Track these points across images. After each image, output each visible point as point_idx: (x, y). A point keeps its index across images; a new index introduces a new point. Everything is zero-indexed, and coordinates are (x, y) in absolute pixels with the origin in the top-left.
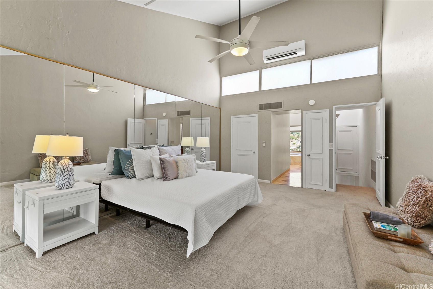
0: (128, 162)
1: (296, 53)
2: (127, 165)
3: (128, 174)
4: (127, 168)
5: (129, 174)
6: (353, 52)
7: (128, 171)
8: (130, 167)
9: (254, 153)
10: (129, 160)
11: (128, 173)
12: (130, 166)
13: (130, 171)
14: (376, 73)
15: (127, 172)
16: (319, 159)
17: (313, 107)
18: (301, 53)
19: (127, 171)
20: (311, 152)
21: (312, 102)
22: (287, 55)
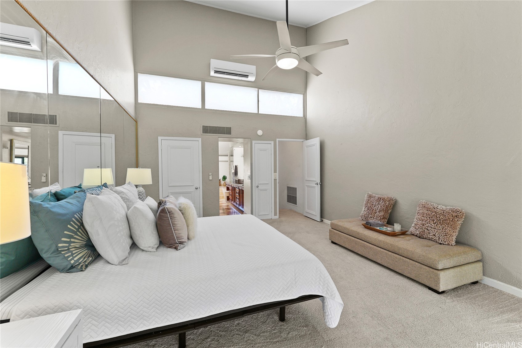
0: (65, 232)
1: (247, 76)
2: (63, 239)
3: (72, 262)
4: (66, 247)
5: (75, 259)
6: (288, 93)
7: (70, 254)
8: (74, 242)
9: (196, 189)
10: (69, 226)
11: (71, 260)
12: (72, 240)
13: (74, 252)
14: (302, 116)
15: (68, 257)
16: (266, 190)
17: (260, 138)
18: (251, 79)
19: (67, 253)
20: (259, 183)
21: (260, 132)
22: (238, 76)
